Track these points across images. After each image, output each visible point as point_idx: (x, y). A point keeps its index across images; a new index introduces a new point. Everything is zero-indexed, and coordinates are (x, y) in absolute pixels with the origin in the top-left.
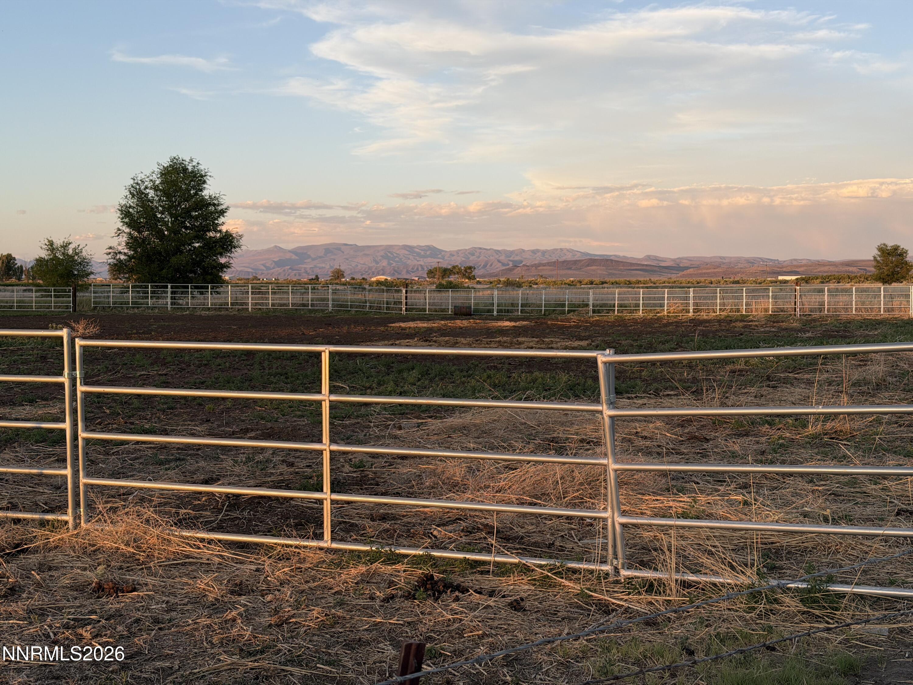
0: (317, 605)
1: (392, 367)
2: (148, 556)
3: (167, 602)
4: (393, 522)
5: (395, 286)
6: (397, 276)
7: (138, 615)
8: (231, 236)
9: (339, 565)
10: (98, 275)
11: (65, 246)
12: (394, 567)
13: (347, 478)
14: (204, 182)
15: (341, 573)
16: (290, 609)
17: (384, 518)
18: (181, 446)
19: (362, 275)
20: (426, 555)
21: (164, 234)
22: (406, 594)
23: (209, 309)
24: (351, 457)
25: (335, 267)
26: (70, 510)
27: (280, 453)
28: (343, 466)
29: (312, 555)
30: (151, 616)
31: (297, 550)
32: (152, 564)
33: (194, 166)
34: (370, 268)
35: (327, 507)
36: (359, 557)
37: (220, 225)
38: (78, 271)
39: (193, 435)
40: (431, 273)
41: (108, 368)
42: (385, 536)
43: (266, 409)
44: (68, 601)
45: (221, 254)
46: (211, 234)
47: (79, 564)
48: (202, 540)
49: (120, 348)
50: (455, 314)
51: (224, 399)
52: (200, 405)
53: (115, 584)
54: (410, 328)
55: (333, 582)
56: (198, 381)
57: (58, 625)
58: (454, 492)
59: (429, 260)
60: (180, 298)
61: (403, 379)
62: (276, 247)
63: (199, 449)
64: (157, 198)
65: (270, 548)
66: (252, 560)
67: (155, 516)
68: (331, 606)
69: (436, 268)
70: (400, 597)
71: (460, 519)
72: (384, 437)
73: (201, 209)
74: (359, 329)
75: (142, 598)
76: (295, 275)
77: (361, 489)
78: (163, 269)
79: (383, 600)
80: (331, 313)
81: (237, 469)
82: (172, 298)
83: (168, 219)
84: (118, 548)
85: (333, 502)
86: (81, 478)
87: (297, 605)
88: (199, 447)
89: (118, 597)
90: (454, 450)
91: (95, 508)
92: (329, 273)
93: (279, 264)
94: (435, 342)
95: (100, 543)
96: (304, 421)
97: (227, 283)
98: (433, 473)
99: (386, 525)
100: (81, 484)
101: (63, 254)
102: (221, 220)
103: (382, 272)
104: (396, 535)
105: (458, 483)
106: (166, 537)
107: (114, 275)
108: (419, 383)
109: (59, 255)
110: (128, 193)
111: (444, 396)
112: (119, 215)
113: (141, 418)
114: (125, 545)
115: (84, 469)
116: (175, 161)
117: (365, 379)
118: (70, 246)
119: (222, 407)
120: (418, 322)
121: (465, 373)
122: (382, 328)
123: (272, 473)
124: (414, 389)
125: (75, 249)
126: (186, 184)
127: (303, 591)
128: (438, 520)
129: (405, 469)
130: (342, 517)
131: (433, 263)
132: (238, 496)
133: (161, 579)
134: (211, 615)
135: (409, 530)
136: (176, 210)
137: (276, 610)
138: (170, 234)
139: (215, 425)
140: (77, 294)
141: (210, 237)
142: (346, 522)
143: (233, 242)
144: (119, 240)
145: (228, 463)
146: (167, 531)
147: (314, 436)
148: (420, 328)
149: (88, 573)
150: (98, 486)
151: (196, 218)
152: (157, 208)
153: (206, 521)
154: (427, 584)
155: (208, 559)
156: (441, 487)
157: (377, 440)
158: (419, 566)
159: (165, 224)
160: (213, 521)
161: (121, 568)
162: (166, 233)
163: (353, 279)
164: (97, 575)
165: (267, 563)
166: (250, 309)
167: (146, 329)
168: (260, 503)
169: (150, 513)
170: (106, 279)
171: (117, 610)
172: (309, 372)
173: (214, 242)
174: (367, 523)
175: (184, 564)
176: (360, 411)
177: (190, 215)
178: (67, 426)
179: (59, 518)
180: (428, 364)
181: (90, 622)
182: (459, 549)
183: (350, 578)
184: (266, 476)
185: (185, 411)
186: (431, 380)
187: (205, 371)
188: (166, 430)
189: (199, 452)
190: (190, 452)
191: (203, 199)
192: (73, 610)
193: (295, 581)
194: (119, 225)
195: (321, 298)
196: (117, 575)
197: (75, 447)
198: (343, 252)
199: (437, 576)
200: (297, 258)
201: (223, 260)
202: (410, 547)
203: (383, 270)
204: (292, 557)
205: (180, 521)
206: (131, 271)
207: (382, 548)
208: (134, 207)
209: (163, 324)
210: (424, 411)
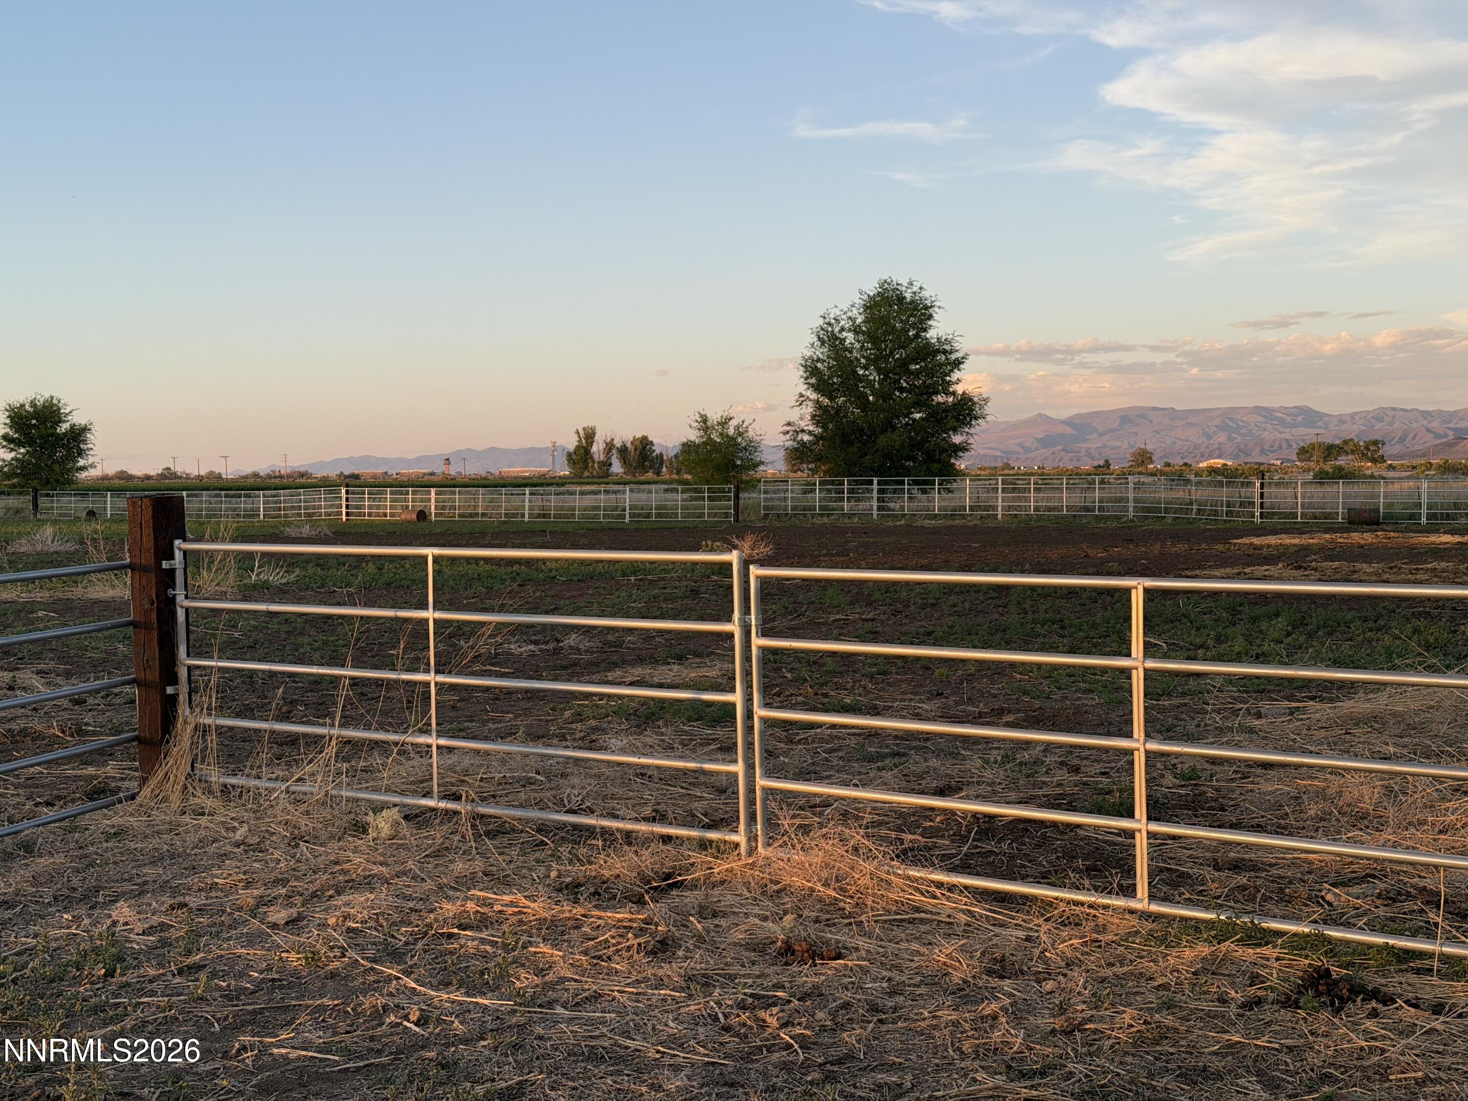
0: (1130, 1005)
1: (1240, 612)
2: (858, 904)
3: (890, 980)
4: (1253, 874)
5: (1241, 475)
6: (1244, 459)
7: (847, 996)
8: (971, 400)
9: (1163, 941)
10: (770, 466)
11: (724, 423)
12: (1258, 950)
13: (1169, 795)
14: (930, 317)
15: (1168, 955)
16: (1084, 1007)
17: (1236, 866)
18: (900, 734)
19: (1182, 458)
20: (1316, 935)
21: (868, 399)
22: (1283, 998)
23: (935, 516)
24: (1174, 761)
25: (1137, 446)
26: (742, 827)
27: (1057, 751)
28: (1162, 776)
29: (1117, 921)
30: (866, 1000)
31: (1092, 911)
32: (863, 918)
33: (915, 293)
34: (1197, 446)
35: (1141, 845)
36: (1197, 929)
37: (954, 383)
38: (742, 460)
39: (918, 717)
40: (1304, 452)
41: (786, 608)
42: (1240, 897)
43: (1030, 677)
44: (743, 966)
45: (955, 430)
46: (940, 398)
47: (757, 910)
48: (940, 885)
49: (804, 580)
50: (1350, 522)
51: (963, 661)
52: (927, 668)
53: (811, 945)
54: (1269, 546)
55: (1155, 968)
56: (922, 630)
57: (729, 1003)
58: (1361, 829)
59: (1301, 431)
60: (890, 500)
61: (1261, 632)
62: (1040, 415)
63: (927, 740)
64: (857, 345)
65: (1049, 904)
66: (1019, 922)
67: (867, 843)
68: (1152, 1009)
69: (1312, 444)
70: (1272, 1003)
71: (1374, 876)
72: (1231, 729)
73: (924, 360)
74: (1181, 548)
75: (851, 969)
76: (1071, 460)
77: (1196, 816)
78: (866, 454)
79: (1243, 1006)
80: (1131, 521)
81: (988, 774)
82: (879, 500)
83: (874, 376)
84: (812, 890)
85: (1151, 835)
86: (757, 779)
87: (1096, 1002)
88: (928, 736)
89: (815, 965)
90: (1356, 756)
91: (778, 825)
92: (1128, 455)
93: (1046, 442)
94: (1315, 569)
95: (786, 880)
96: (1093, 699)
97: (964, 475)
98: (1321, 794)
99: (1242, 879)
100: (757, 787)
101: (721, 434)
102: (956, 375)
103: (1217, 452)
104: (1259, 896)
105: (1368, 814)
106: (884, 876)
107: (794, 465)
108: (1290, 639)
109: (716, 437)
110: (816, 339)
111: (1337, 663)
112: (801, 373)
113: (838, 687)
114: (823, 885)
115: (762, 765)
116: (886, 286)
117: (1193, 632)
118: (730, 423)
119: (960, 672)
120: (1284, 536)
121: (1371, 624)
122: (1220, 547)
123: (1044, 783)
124: (1281, 648)
125: (737, 427)
126: (902, 321)
127: (1104, 980)
128: (1333, 874)
129: (1269, 786)
130: (1164, 861)
131: (1307, 435)
132: (991, 817)
133: (879, 943)
134: (958, 1006)
135: (1281, 890)
136: (887, 362)
137: (1061, 1008)
138: (877, 400)
139: (951, 702)
140: (741, 495)
141: (938, 403)
142: (1171, 869)
143: (972, 410)
144: (802, 412)
145: (974, 763)
146: (886, 868)
147: (1110, 724)
148: (1287, 547)
149: (771, 924)
150: (781, 791)
151: (917, 374)
152: (858, 360)
153: (943, 855)
154: (1319, 984)
155: (949, 916)
156: (1338, 820)
157: (1219, 735)
158: (1303, 953)
159: (870, 384)
160: (954, 856)
161: (817, 921)
162: (871, 398)
163: (1168, 465)
164: (783, 929)
165: (1044, 932)
166: (999, 517)
167: (840, 549)
168: (1028, 830)
169: (859, 837)
170: (780, 471)
171: (815, 987)
172: (1098, 618)
173: (944, 411)
174: (1208, 873)
175: (912, 921)
176: (1187, 684)
177: (908, 369)
178: (736, 698)
179: (727, 838)
180: (1304, 608)
181: (775, 1002)
182: (1372, 927)
183: (1183, 964)
184: (1034, 786)
185: (904, 677)
186: (1311, 635)
187: (932, 616)
188: (875, 707)
189: (928, 744)
190: (914, 744)
191: (928, 345)
192: (750, 981)
193: (1090, 962)
194: (802, 388)
195: (1116, 498)
196: (812, 931)
197: (749, 729)
198: (1151, 421)
199: (1336, 972)
200: (1075, 432)
201: (957, 439)
202: (1284, 918)
203: (1218, 449)
204: (1084, 923)
205: (905, 852)
206: (819, 459)
207: (1237, 918)
208: (824, 361)
209: (866, 539)
210: (1300, 688)
